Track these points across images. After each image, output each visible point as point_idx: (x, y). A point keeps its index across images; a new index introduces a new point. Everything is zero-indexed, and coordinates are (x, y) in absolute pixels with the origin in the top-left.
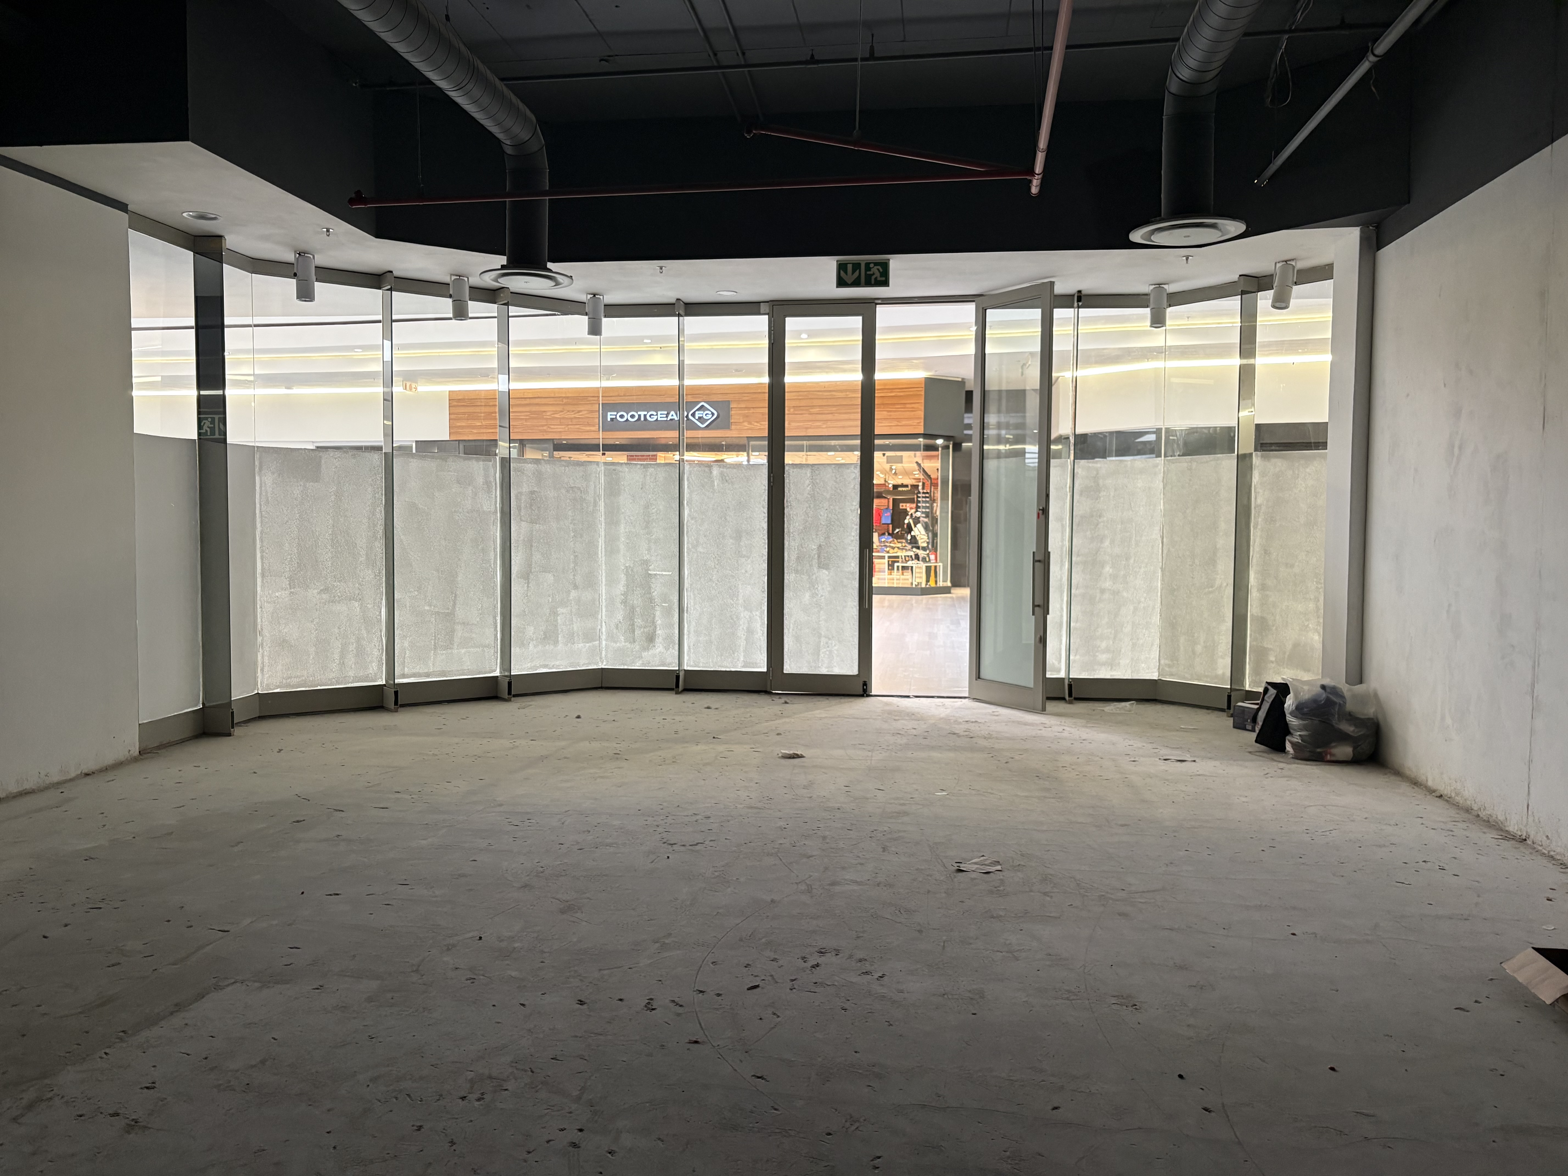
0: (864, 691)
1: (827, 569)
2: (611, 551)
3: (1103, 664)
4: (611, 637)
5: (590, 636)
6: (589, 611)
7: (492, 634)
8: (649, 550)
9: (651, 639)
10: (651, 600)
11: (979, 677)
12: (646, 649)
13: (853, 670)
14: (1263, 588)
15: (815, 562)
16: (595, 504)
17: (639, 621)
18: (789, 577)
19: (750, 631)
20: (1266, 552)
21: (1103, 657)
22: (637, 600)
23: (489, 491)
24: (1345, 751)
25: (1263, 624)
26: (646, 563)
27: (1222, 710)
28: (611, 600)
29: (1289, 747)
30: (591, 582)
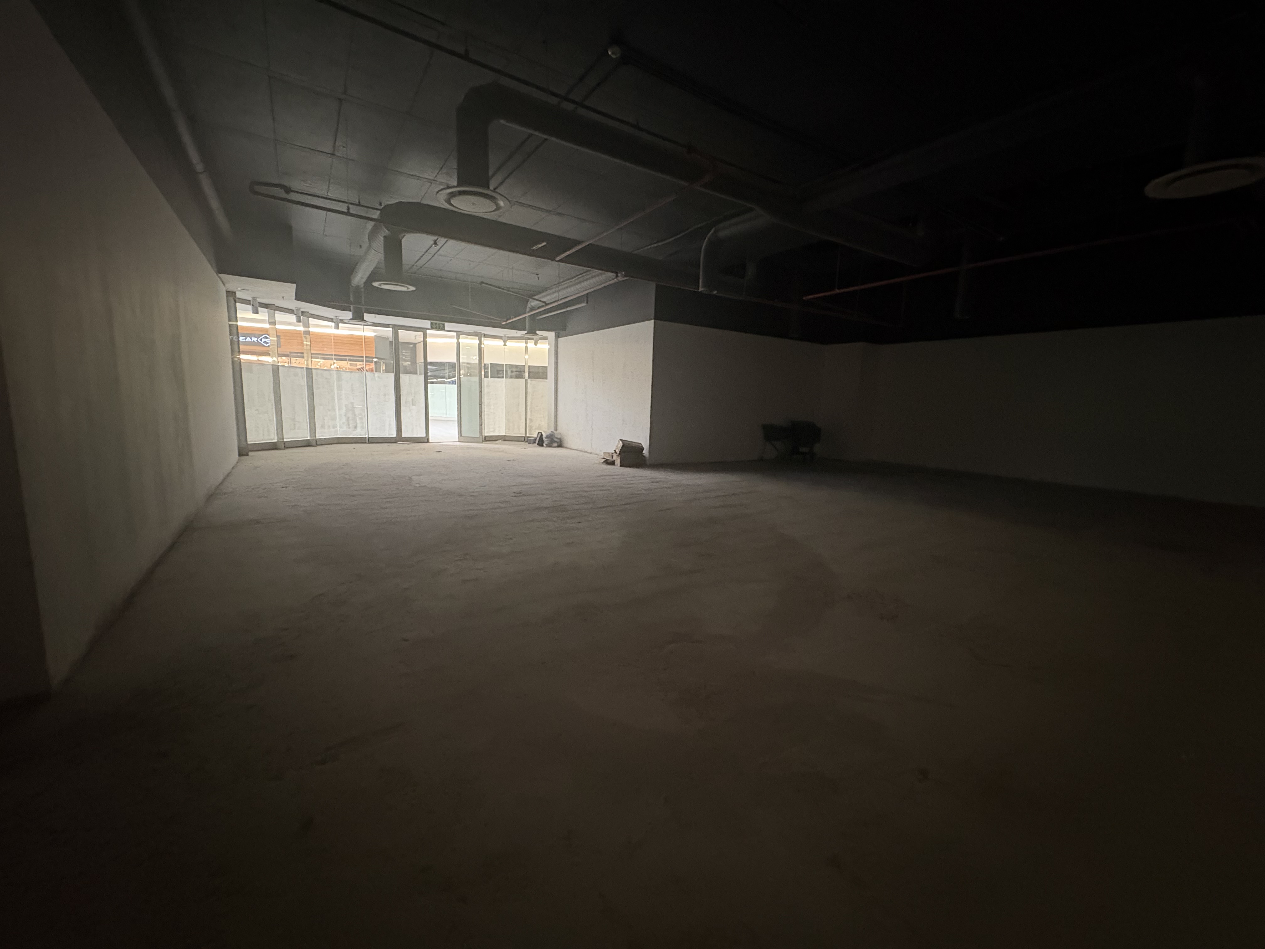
0: (428, 441)
1: (415, 405)
2: (340, 399)
3: (492, 432)
4: (341, 427)
5: (335, 427)
6: (334, 419)
7: (306, 426)
8: (353, 399)
9: (356, 427)
10: (355, 415)
11: (461, 436)
12: (354, 430)
13: (424, 435)
14: (531, 412)
15: (411, 404)
16: (334, 383)
17: (351, 422)
18: (403, 408)
19: (390, 425)
20: (532, 403)
21: (492, 430)
22: (350, 415)
23: (303, 378)
24: (556, 445)
25: (531, 420)
26: (352, 403)
27: (522, 441)
28: (340, 415)
29: (544, 445)
30: (334, 410)
